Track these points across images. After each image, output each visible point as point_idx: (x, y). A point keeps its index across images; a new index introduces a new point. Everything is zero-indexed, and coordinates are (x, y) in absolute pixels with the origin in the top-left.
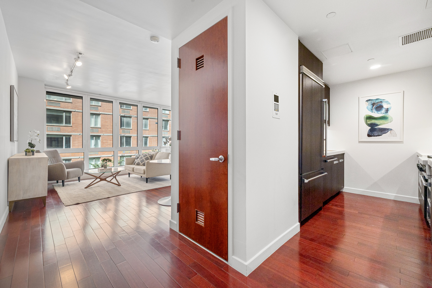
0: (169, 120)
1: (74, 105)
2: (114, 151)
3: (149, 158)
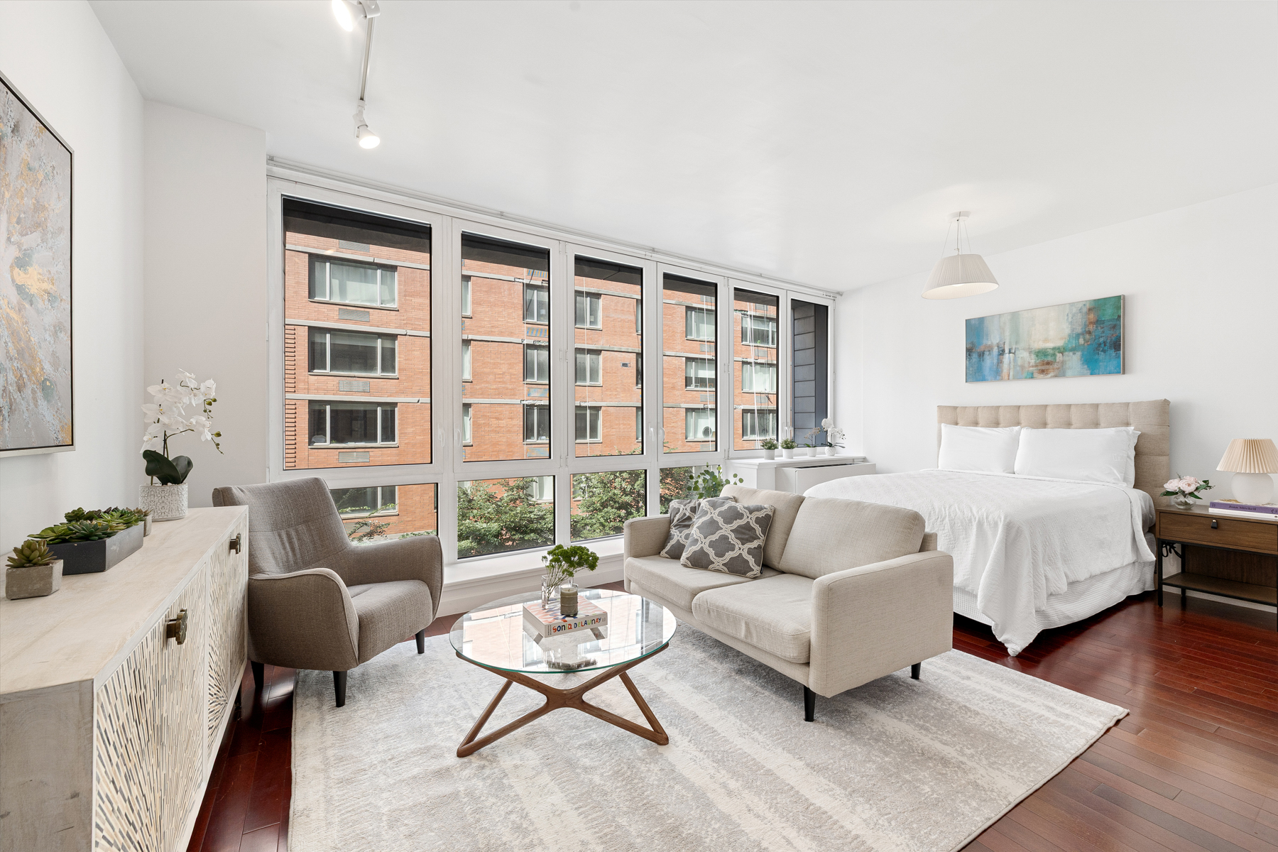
1: (403, 318)
2: (554, 476)
3: (758, 530)
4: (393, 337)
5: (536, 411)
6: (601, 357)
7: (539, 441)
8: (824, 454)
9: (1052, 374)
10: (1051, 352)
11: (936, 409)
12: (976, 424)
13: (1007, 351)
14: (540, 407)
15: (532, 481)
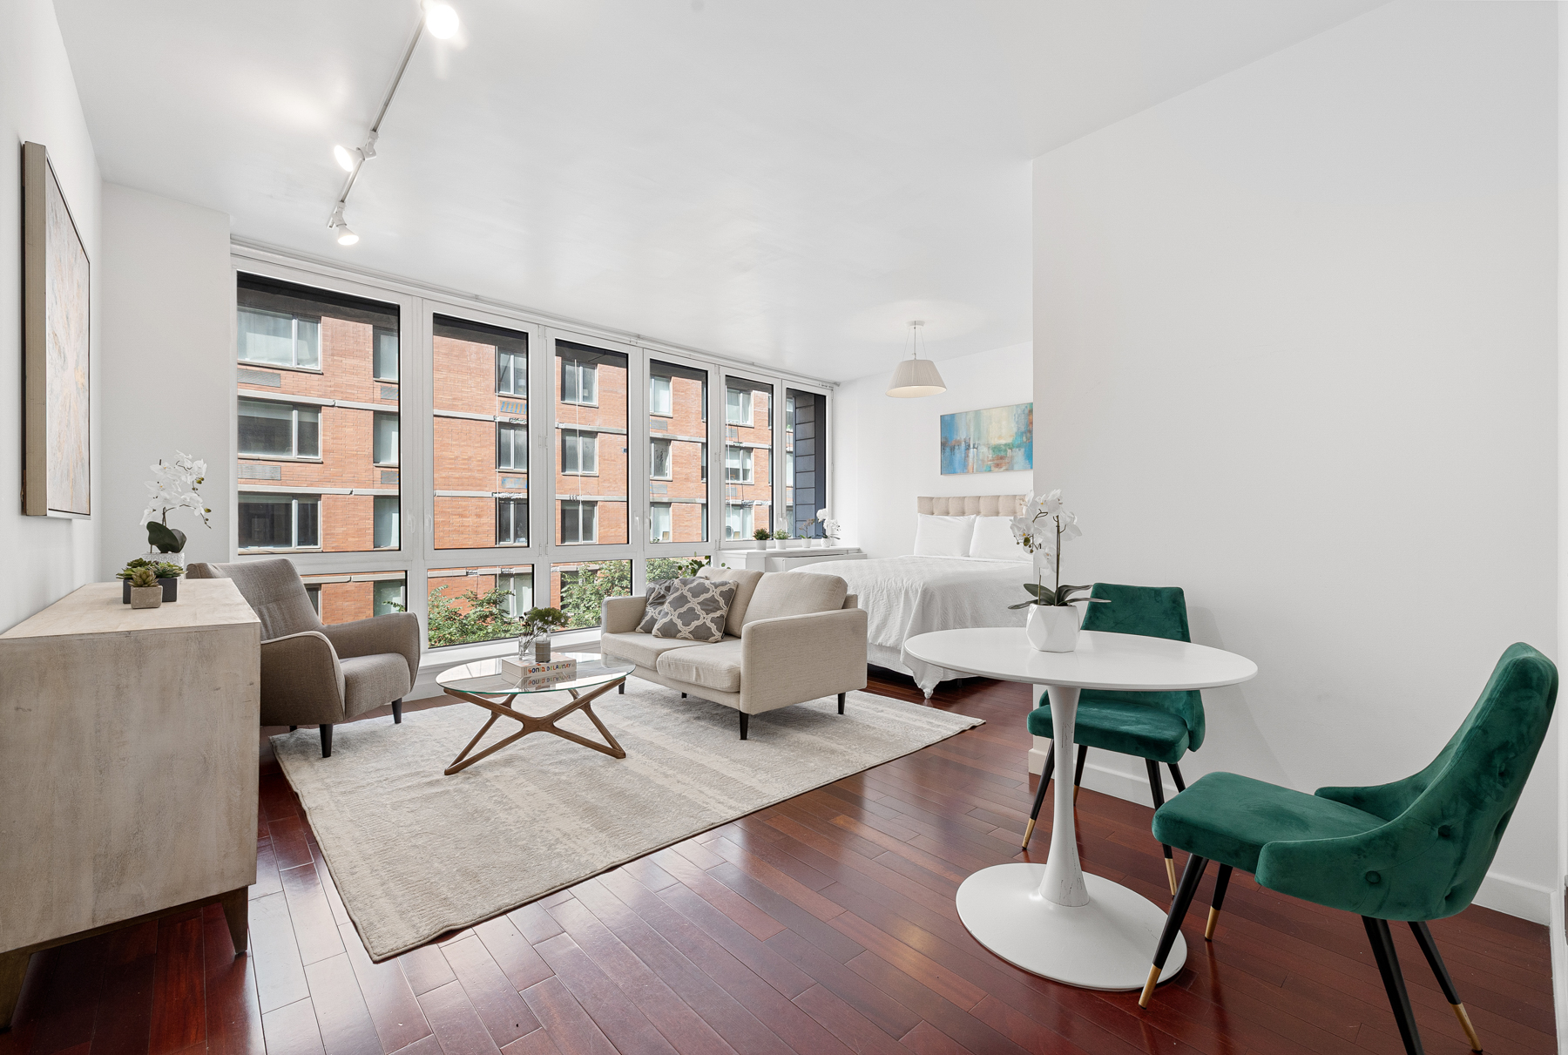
0: (670, 440)
1: (329, 384)
2: (533, 565)
3: (722, 602)
4: (317, 408)
5: (512, 506)
6: (597, 441)
7: (517, 544)
8: (820, 544)
9: (1004, 468)
10: (1003, 447)
11: (916, 500)
12: (947, 513)
13: (972, 446)
14: (518, 502)
15: (507, 593)
